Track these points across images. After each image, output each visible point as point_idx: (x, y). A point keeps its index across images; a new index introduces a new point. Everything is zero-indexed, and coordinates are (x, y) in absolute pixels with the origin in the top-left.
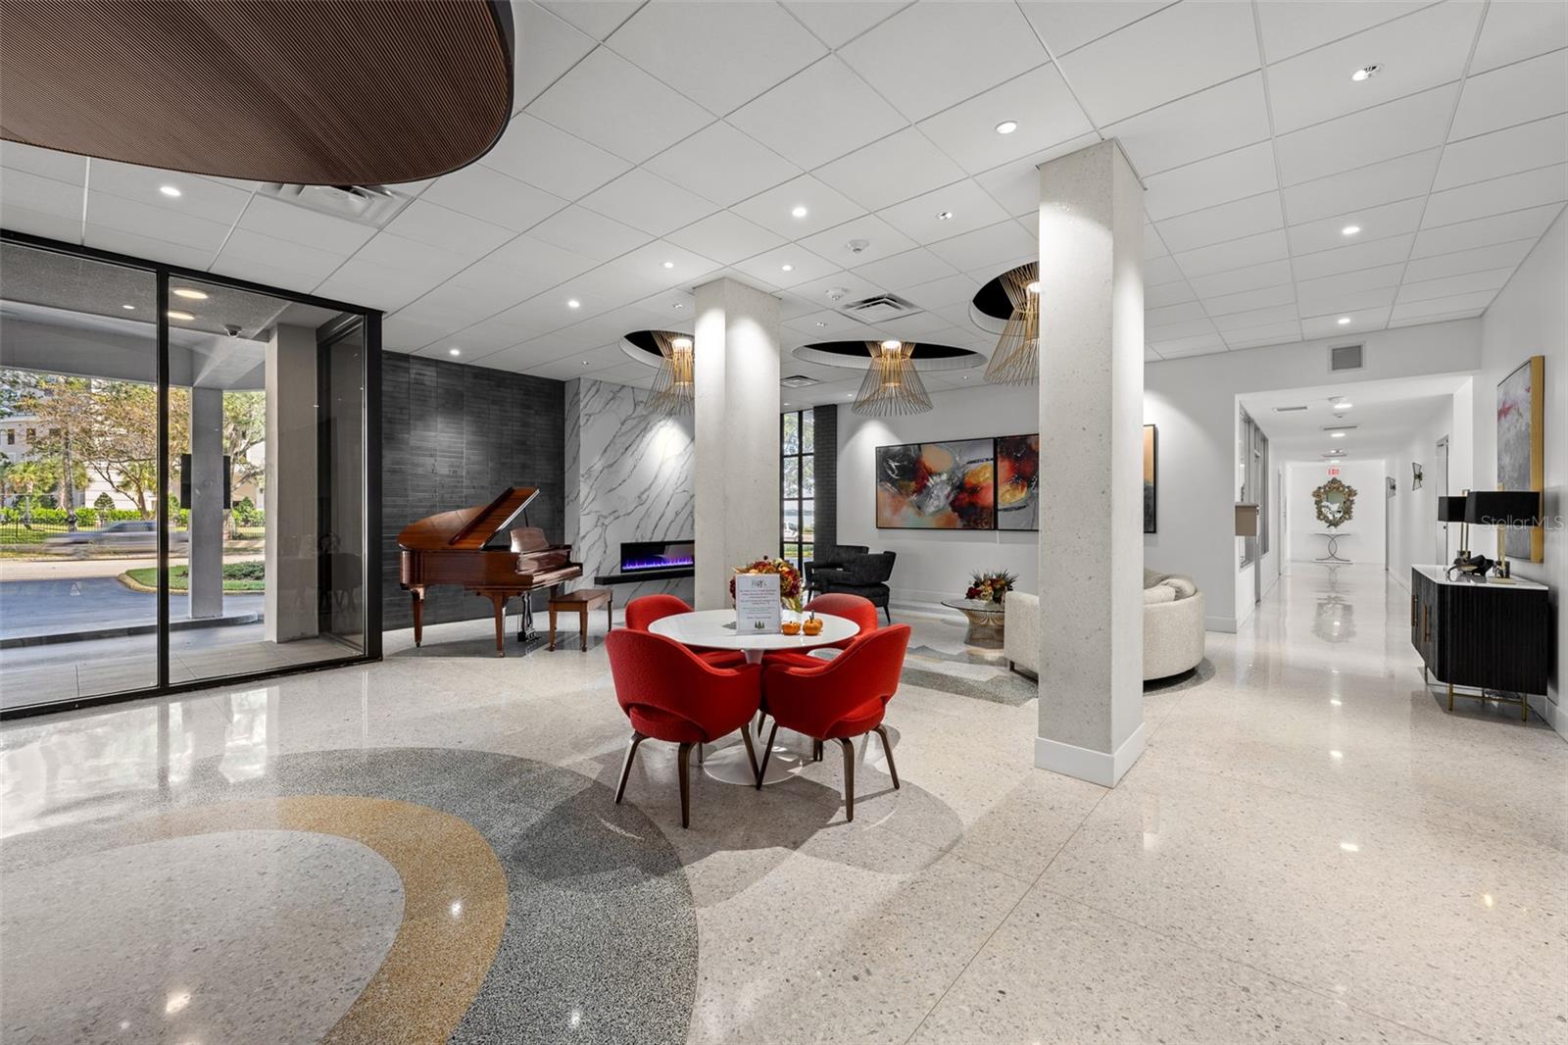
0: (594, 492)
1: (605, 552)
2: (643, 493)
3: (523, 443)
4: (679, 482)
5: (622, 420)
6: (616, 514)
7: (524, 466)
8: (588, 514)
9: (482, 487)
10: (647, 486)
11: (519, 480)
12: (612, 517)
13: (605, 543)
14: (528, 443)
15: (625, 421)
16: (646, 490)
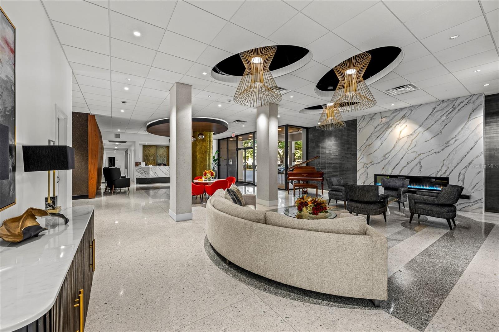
0: (363, 155)
1: (367, 177)
2: (386, 154)
3: (348, 141)
4: (410, 148)
5: (375, 127)
6: (372, 163)
7: (348, 148)
8: (360, 163)
9: (336, 156)
10: (389, 151)
11: (347, 153)
12: (370, 164)
13: (367, 173)
14: (349, 141)
15: (376, 127)
16: (388, 153)
